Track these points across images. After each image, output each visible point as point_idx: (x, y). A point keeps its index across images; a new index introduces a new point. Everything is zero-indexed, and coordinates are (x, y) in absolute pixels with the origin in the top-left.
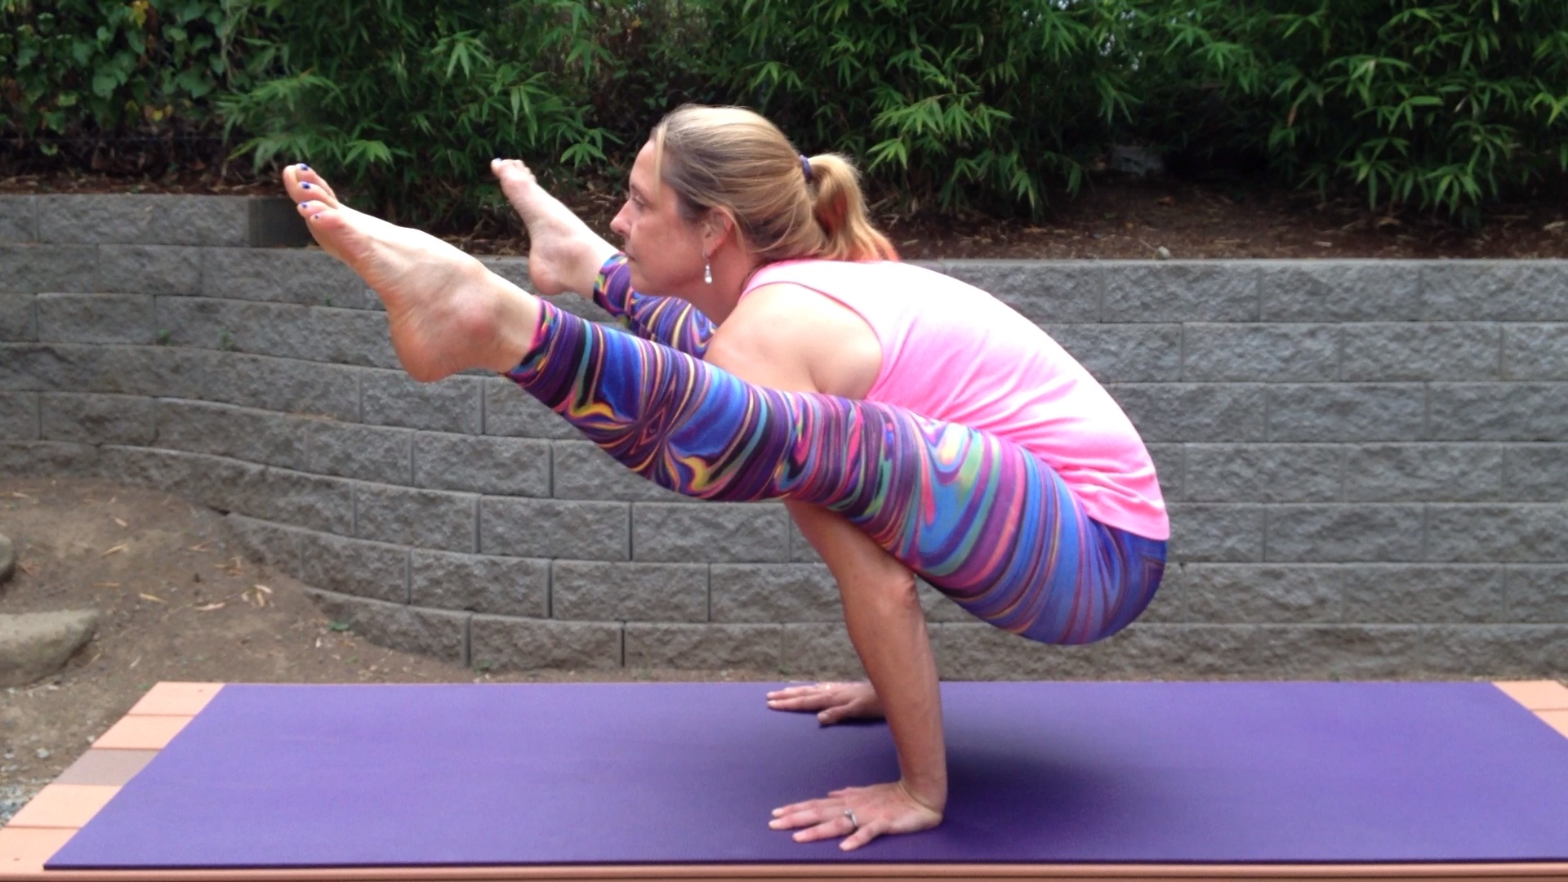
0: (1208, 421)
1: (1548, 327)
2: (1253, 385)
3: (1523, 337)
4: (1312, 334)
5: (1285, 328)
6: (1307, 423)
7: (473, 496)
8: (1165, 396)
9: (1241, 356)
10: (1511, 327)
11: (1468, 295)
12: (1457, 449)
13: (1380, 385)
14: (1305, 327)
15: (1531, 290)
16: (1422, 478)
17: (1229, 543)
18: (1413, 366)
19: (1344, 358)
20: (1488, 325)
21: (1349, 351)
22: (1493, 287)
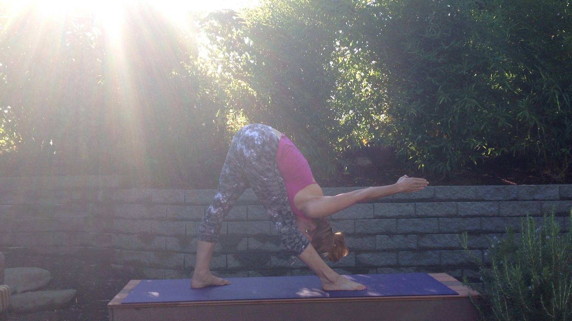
0: (381, 229)
1: (470, 203)
2: (393, 220)
3: (462, 205)
4: (407, 205)
5: (400, 204)
6: (407, 229)
7: (183, 255)
8: (369, 222)
9: (389, 211)
10: (460, 203)
11: (448, 195)
12: (447, 236)
13: (426, 219)
14: (405, 204)
15: (464, 193)
16: (438, 243)
17: (388, 262)
18: (434, 214)
19: (415, 211)
20: (453, 203)
21: (417, 210)
22: (454, 193)
